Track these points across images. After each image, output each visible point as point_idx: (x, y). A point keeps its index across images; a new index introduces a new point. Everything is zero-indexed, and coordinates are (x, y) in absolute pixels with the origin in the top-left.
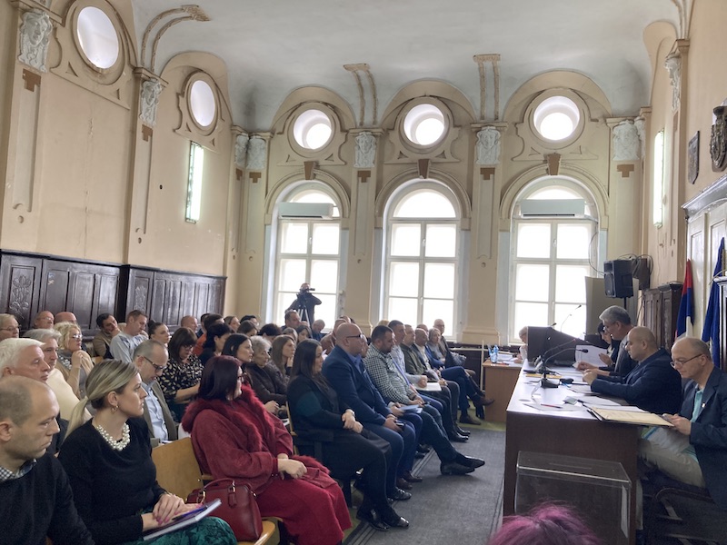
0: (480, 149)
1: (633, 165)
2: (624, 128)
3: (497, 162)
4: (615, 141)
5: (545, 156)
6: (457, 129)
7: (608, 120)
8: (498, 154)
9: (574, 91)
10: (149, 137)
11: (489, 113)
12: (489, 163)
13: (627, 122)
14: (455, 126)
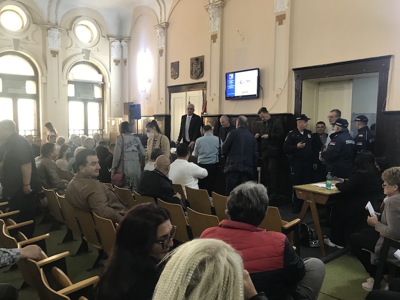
0: (49, 39)
1: (119, 61)
2: (116, 44)
3: (59, 48)
4: (112, 49)
5: (83, 50)
6: (35, 25)
7: (110, 38)
8: (60, 44)
9: (95, 20)
11: (53, 21)
12: (55, 48)
13: (118, 41)
14: (34, 23)
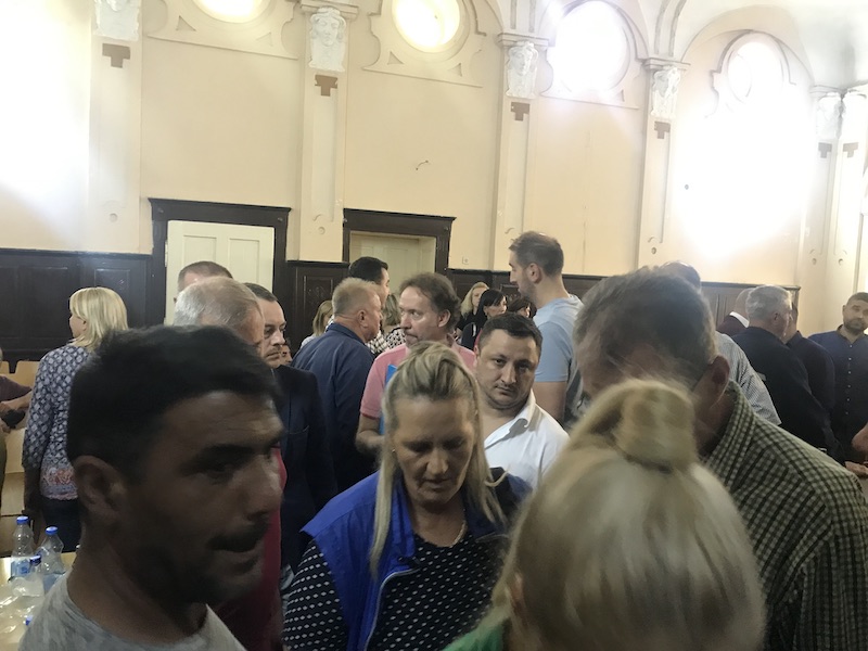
10: (666, 134)
